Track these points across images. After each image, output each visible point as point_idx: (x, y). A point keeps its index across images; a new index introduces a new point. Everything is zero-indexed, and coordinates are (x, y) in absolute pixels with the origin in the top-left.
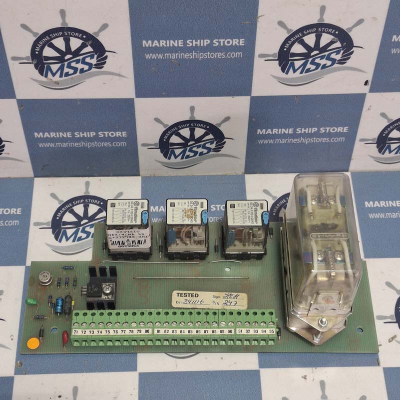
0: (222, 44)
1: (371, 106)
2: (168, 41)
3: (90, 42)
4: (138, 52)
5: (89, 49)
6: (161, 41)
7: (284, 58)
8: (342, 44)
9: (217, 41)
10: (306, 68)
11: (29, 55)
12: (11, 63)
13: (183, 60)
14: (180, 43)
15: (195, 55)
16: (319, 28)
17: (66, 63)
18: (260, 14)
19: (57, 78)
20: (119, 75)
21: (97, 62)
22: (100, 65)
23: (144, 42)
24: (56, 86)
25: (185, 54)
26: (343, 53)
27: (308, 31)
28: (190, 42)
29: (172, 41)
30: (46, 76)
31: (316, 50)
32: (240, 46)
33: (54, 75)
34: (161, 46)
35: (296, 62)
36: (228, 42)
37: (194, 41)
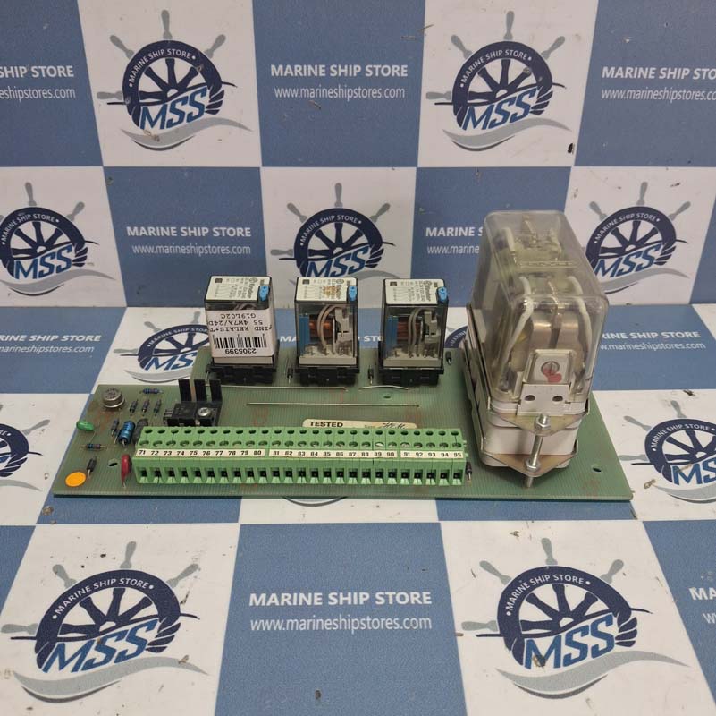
0: (377, 74)
2: (305, 67)
3: (201, 67)
4: (265, 83)
5: (199, 79)
6: (296, 66)
7: (461, 100)
8: (537, 79)
9: (370, 68)
10: (490, 120)
11: (121, 89)
12: (96, 101)
13: (326, 99)
14: (321, 70)
15: (341, 92)
16: (506, 49)
17: (169, 104)
18: (427, 23)
19: (156, 130)
20: (240, 126)
21: (210, 101)
22: (213, 109)
23: (273, 67)
24: (155, 145)
25: (328, 89)
26: (539, 95)
27: (491, 55)
28: (334, 68)
29: (310, 67)
30: (143, 127)
31: (503, 88)
32: (401, 77)
33: (153, 124)
34: (296, 74)
35: (476, 108)
36: (386, 71)
37: (340, 67)
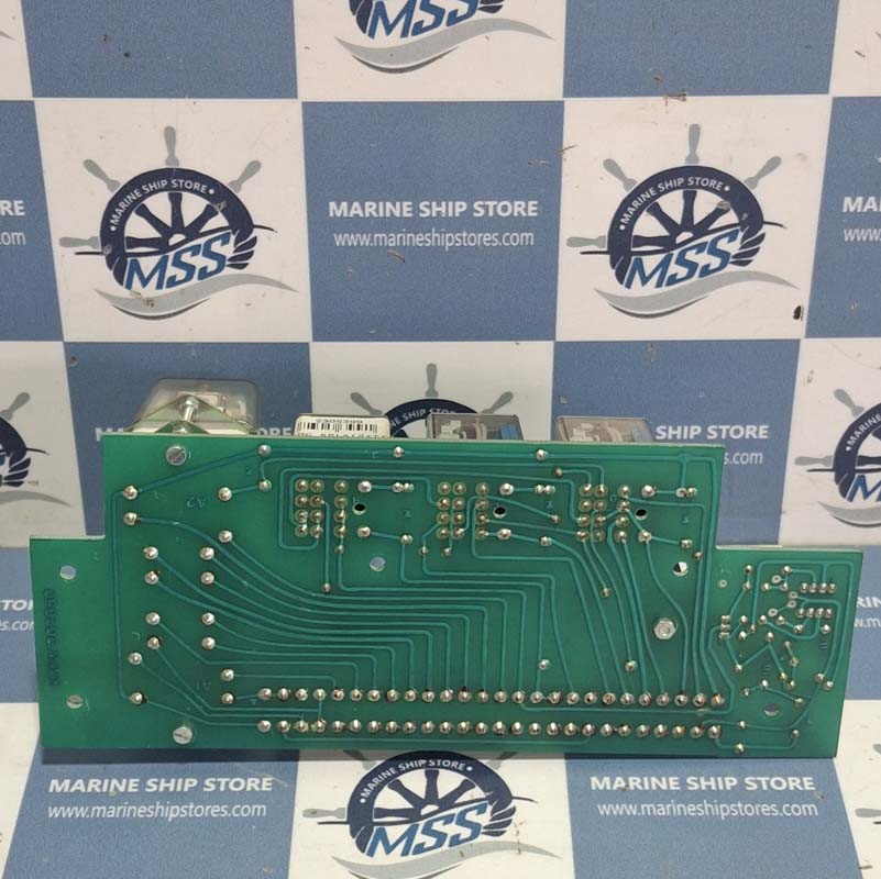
0: (491, 214)
1: (812, 372)
2: (381, 204)
3: (223, 205)
4: (320, 228)
5: (219, 221)
6: (367, 204)
7: (621, 249)
8: (739, 215)
9: (480, 206)
10: (668, 274)
11: (97, 233)
12: (58, 250)
13: (413, 249)
14: (405, 209)
15: (436, 238)
16: (689, 177)
17: (171, 254)
18: (566, 143)
19: (151, 290)
20: (280, 285)
21: (235, 251)
22: (240, 261)
23: (332, 205)
24: (148, 311)
25: (416, 234)
26: (744, 238)
27: (667, 185)
28: (426, 206)
29: (389, 205)
30: (129, 286)
31: (687, 231)
32: (528, 217)
33: (145, 282)
34: (367, 215)
35: (645, 259)
36: (505, 209)
37: (434, 204)
